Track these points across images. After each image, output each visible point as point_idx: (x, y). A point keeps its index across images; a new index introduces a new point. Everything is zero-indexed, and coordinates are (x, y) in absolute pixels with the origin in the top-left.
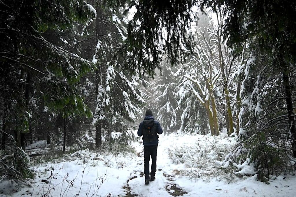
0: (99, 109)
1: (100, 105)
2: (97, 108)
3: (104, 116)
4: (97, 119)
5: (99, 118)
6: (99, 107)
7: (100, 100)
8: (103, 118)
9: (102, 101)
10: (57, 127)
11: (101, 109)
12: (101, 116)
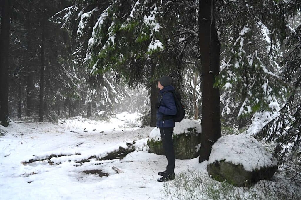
0: (89, 96)
1: (89, 94)
2: (87, 95)
3: (91, 100)
4: (87, 101)
5: (88, 101)
6: (88, 95)
7: (89, 91)
8: (90, 101)
9: (91, 92)
10: (65, 104)
11: (90, 96)
12: (89, 100)
